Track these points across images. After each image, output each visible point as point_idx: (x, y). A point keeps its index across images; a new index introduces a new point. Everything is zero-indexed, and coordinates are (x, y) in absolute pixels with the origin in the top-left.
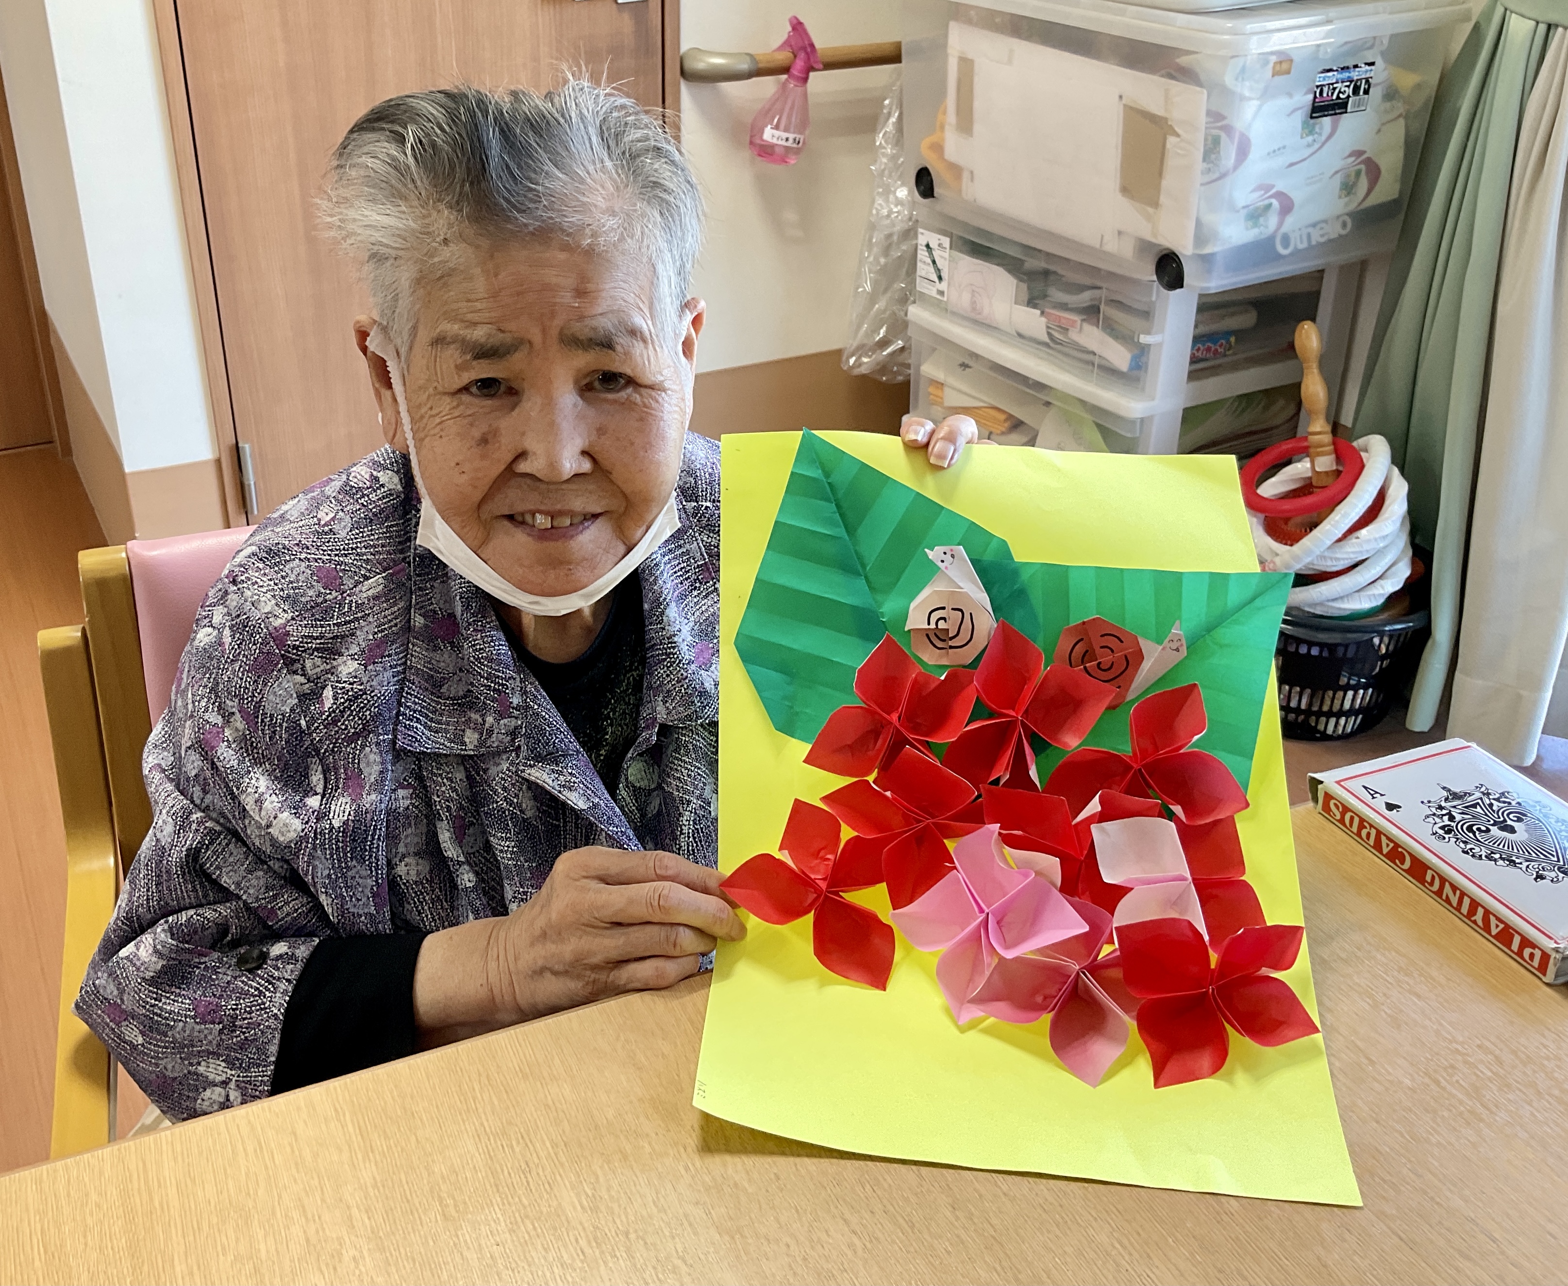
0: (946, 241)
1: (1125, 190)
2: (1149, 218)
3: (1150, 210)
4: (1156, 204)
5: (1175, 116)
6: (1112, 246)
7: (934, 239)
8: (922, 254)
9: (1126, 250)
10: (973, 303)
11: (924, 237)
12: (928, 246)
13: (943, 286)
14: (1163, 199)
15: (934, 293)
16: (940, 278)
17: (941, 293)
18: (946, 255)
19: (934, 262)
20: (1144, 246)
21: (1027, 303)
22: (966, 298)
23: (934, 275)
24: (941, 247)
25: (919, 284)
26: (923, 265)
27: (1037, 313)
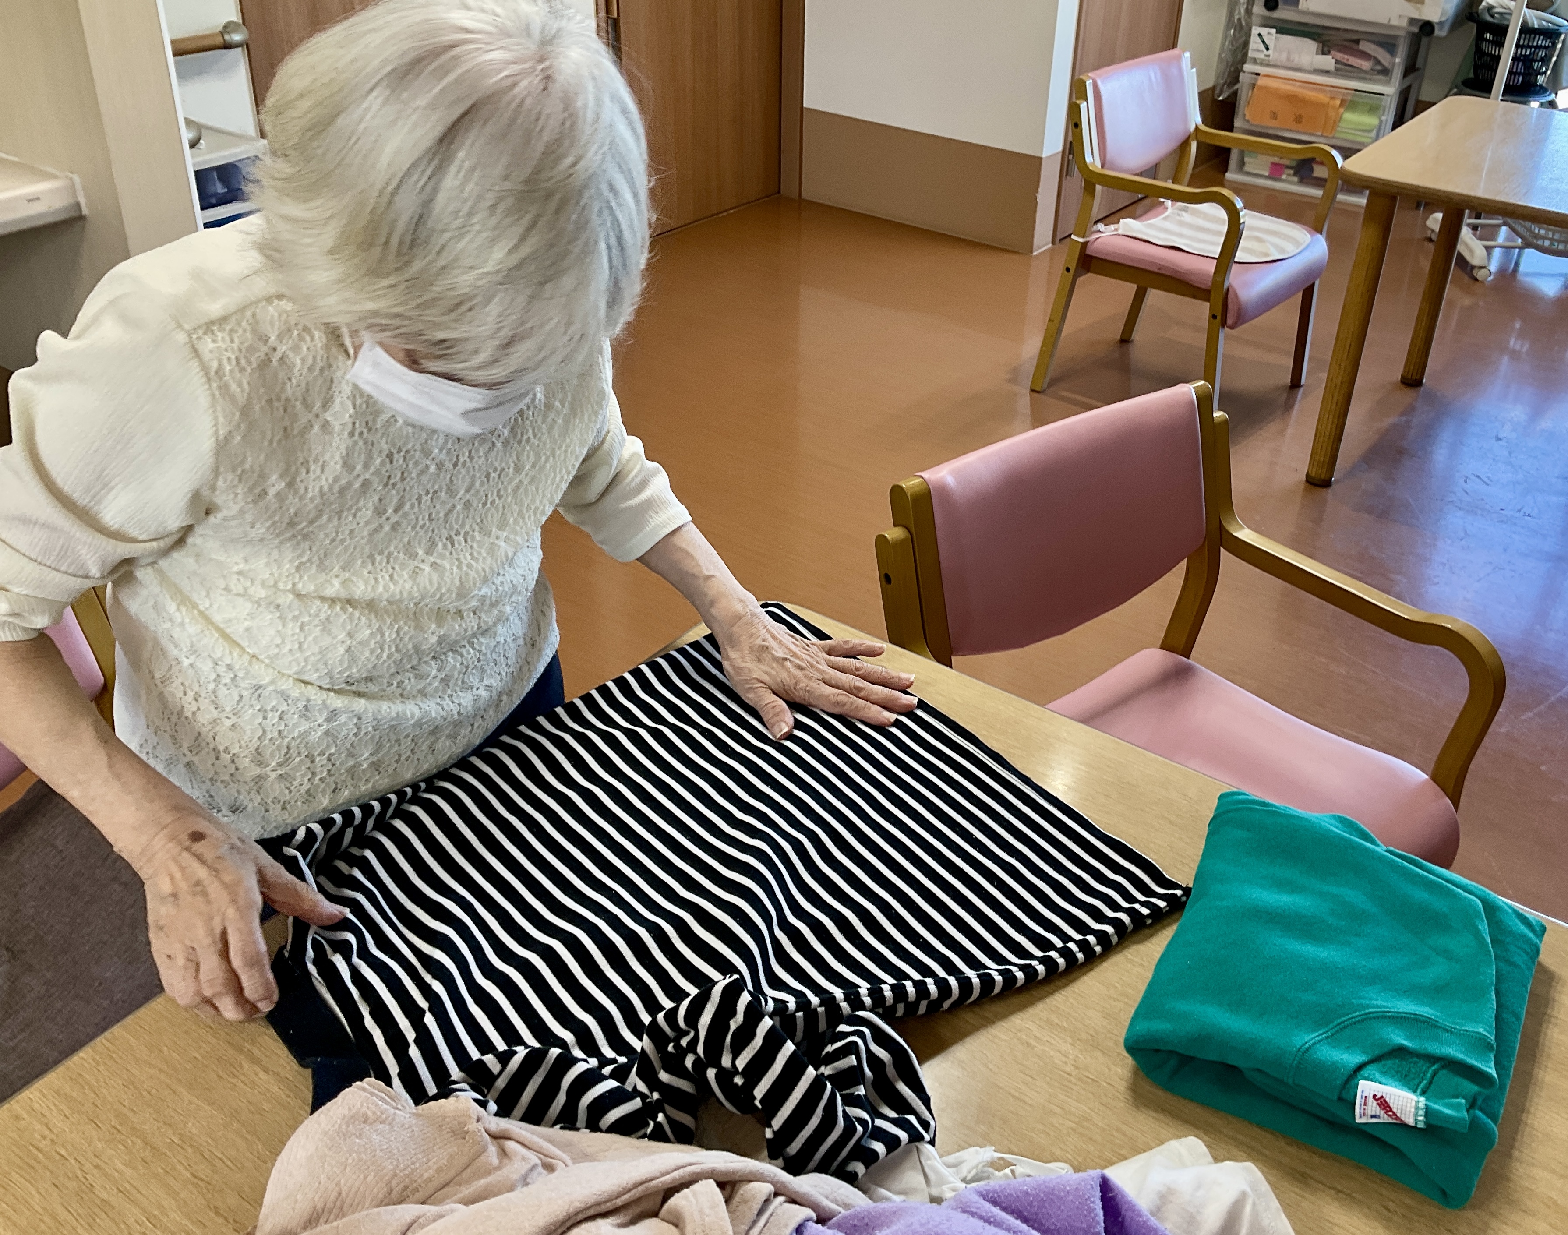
0: (1274, 31)
2: (1418, 9)
3: (1419, 6)
4: (1423, 3)
6: (1395, 22)
7: (1264, 31)
8: (1254, 38)
9: (1404, 23)
10: (1288, 59)
11: (1256, 30)
12: (1260, 35)
13: (1270, 52)
14: (1426, 1)
15: (1262, 56)
16: (1267, 49)
17: (1267, 56)
18: (1273, 37)
19: (1263, 42)
20: (1412, 21)
21: (1323, 53)
22: (1284, 56)
23: (1262, 47)
24: (1269, 35)
25: (1251, 54)
26: (1255, 43)
27: (1329, 57)
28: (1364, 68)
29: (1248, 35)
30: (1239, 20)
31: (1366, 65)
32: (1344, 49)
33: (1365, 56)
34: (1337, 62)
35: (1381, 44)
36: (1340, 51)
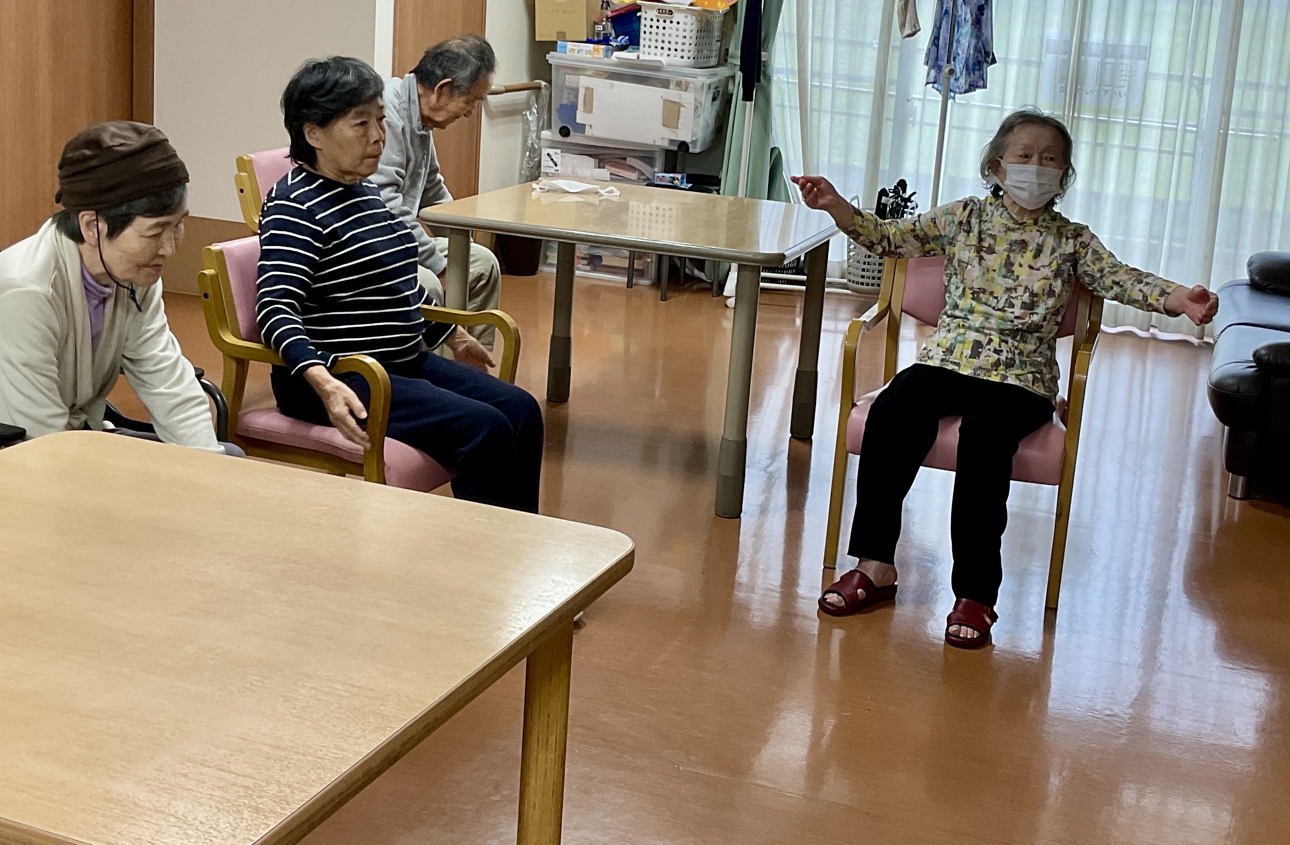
0: (561, 151)
1: (664, 125)
2: (674, 132)
3: (675, 130)
4: (677, 128)
5: (683, 102)
6: (657, 143)
7: (551, 151)
8: (544, 158)
9: (665, 143)
10: (573, 171)
11: (545, 151)
12: (548, 154)
13: (558, 168)
14: (680, 126)
15: (552, 171)
16: (556, 165)
17: (558, 171)
18: (560, 156)
19: (552, 160)
20: (672, 142)
21: (599, 168)
22: (569, 170)
23: (552, 164)
24: (556, 154)
25: (543, 170)
26: (545, 161)
27: (605, 170)
28: (632, 178)
29: (540, 155)
30: (532, 144)
31: (634, 176)
32: (616, 165)
33: (632, 168)
34: (611, 174)
35: (642, 159)
36: (611, 166)
